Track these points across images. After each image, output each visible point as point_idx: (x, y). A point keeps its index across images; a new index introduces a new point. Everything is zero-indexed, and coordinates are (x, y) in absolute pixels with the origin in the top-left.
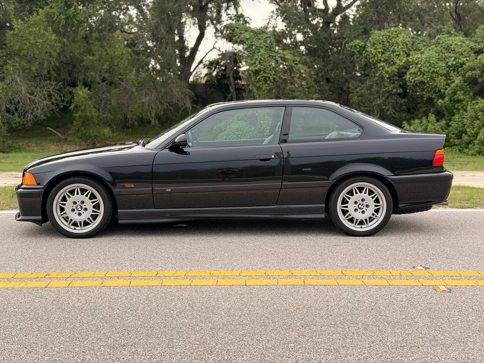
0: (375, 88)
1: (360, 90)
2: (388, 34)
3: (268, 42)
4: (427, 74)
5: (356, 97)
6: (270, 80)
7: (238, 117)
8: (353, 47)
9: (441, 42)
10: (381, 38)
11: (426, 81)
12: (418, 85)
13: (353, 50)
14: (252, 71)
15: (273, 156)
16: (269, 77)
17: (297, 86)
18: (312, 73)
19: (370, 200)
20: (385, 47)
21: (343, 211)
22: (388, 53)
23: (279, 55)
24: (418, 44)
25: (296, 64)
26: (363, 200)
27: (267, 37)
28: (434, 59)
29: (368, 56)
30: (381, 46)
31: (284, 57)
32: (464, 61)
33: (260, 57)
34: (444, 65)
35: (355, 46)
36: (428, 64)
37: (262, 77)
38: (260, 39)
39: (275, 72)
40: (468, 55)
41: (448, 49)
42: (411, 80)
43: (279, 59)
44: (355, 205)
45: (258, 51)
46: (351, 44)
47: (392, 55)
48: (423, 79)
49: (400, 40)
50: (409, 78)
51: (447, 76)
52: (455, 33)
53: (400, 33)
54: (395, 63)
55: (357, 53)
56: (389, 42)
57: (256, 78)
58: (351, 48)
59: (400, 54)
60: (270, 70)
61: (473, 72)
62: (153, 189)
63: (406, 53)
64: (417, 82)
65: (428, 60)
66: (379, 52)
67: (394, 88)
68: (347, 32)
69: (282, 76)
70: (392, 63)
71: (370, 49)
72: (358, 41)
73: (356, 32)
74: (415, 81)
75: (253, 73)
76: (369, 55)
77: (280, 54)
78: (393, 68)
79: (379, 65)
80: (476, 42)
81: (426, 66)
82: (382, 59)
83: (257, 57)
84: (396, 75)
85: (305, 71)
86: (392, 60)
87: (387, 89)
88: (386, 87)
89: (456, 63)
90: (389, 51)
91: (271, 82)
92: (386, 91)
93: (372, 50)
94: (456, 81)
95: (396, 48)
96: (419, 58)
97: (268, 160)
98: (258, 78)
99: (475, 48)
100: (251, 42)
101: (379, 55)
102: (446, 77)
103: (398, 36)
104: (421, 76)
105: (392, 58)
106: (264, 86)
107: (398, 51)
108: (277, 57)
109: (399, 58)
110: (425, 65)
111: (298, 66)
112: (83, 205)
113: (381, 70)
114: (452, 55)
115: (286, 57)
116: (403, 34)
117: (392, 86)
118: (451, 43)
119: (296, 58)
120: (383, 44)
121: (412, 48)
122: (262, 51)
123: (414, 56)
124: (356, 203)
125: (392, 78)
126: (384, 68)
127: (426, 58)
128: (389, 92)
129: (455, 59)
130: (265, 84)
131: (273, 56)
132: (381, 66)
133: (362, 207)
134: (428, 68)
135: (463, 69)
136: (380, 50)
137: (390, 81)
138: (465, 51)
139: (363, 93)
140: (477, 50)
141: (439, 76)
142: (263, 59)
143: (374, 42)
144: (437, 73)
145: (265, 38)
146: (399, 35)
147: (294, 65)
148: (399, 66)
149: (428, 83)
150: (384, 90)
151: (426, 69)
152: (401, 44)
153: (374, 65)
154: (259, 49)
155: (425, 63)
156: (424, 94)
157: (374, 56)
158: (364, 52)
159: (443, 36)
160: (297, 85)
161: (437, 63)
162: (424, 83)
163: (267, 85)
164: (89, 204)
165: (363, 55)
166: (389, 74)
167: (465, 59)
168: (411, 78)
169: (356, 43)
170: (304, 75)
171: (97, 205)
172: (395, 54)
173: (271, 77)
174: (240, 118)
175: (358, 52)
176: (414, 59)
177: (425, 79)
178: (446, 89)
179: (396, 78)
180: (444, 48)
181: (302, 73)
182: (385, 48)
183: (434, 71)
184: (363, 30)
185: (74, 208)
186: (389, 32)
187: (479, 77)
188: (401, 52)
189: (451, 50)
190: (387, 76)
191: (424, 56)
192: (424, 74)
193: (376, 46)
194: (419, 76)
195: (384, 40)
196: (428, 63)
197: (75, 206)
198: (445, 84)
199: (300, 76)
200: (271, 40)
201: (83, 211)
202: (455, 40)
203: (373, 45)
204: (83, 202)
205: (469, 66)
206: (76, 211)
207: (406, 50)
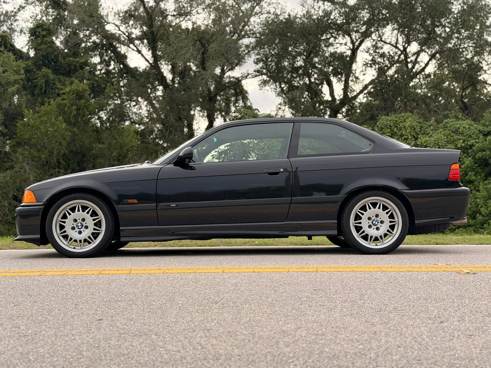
2: (396, 119)
9: (449, 125)
10: (389, 123)
15: (282, 170)
19: (384, 216)
20: (393, 131)
21: (356, 227)
24: (426, 129)
26: (377, 216)
28: (443, 141)
32: (473, 143)
34: (453, 147)
40: (477, 138)
41: (456, 131)
44: (369, 221)
49: (407, 124)
52: (463, 117)
53: (408, 118)
56: (397, 127)
59: (408, 138)
61: (483, 153)
62: (157, 205)
63: (414, 137)
65: (437, 142)
73: (363, 118)
80: (484, 125)
89: (465, 145)
94: (466, 162)
95: (403, 132)
96: (427, 141)
97: (277, 173)
99: (484, 131)
103: (405, 121)
107: (406, 135)
109: (408, 142)
112: (84, 223)
114: (461, 138)
116: (410, 119)
118: (459, 126)
120: (390, 129)
121: (420, 132)
123: (422, 139)
124: (369, 219)
127: (435, 141)
129: (464, 142)
133: (376, 223)
135: (473, 151)
136: (388, 134)
138: (473, 134)
140: (486, 133)
143: (381, 127)
146: (407, 120)
152: (409, 128)
155: (434, 146)
159: (451, 120)
161: (446, 145)
164: (90, 221)
167: (474, 141)
171: (99, 223)
172: (403, 138)
176: (423, 142)
180: (452, 131)
182: (393, 133)
184: (370, 116)
185: (75, 226)
186: (396, 117)
188: (409, 136)
189: (460, 133)
191: (432, 139)
195: (392, 125)
196: (437, 145)
197: (75, 224)
201: (83, 229)
202: (463, 124)
203: (381, 130)
204: (84, 220)
205: (478, 147)
206: (77, 229)
207: (414, 134)
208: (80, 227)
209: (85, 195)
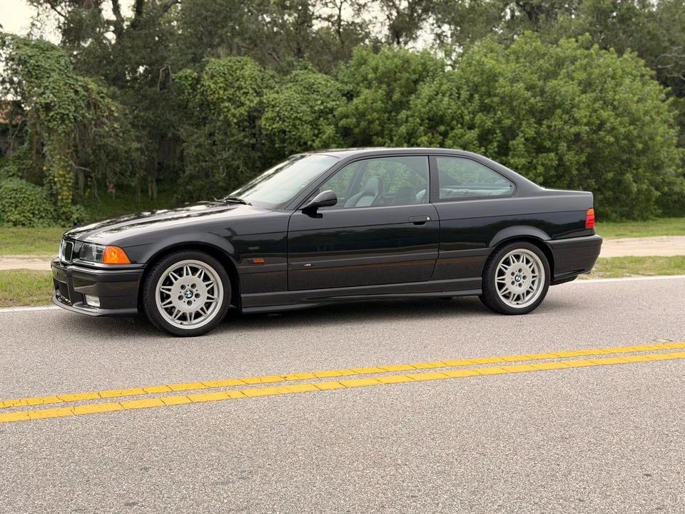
0: (218, 137)
1: (198, 138)
2: (230, 64)
3: (63, 62)
4: (288, 121)
5: (193, 148)
6: (69, 119)
7: (8, 172)
8: (183, 79)
9: (300, 79)
10: (222, 68)
11: (287, 130)
12: (277, 134)
13: (183, 82)
14: (41, 105)
15: (428, 219)
16: (68, 115)
17: (107, 129)
18: (127, 112)
19: (527, 270)
20: (227, 81)
21: (500, 284)
22: (233, 90)
23: (80, 83)
24: (268, 80)
25: (102, 97)
26: (520, 270)
27: (60, 56)
28: (295, 101)
29: (205, 93)
30: (223, 79)
31: (86, 87)
32: (333, 105)
33: (52, 85)
34: (308, 110)
35: (186, 77)
36: (289, 108)
37: (57, 114)
38: (49, 58)
39: (75, 107)
40: (336, 99)
41: (310, 88)
42: (267, 127)
43: (79, 89)
44: (512, 277)
45: (48, 75)
46: (180, 74)
47: (237, 92)
48: (283, 126)
49: (247, 73)
50: (265, 125)
51: (314, 124)
52: (313, 69)
53: (246, 64)
54: (243, 104)
55: (189, 87)
56: (232, 75)
57: (47, 115)
58: (180, 79)
59: (248, 93)
60: (69, 105)
61: (349, 120)
62: (288, 264)
63: (256, 91)
64: (276, 130)
65: (288, 101)
66: (220, 88)
67: (245, 137)
68: (173, 57)
69: (87, 114)
70: (238, 103)
71: (207, 82)
72: (189, 71)
73: (184, 57)
74: (273, 129)
75: (42, 108)
76: (206, 91)
77: (81, 81)
78: (242, 110)
79: (222, 105)
80: (342, 82)
81: (286, 110)
82: (225, 98)
83: (47, 84)
84: (246, 120)
85: (117, 108)
86: (237, 99)
87: (235, 138)
88: (233, 135)
89: (325, 108)
90: (233, 87)
91: (71, 122)
92: (235, 140)
93: (211, 84)
94: (328, 132)
95: (242, 83)
96: (276, 99)
97: (423, 223)
98: (51, 114)
99: (343, 90)
100: (37, 62)
101: (221, 92)
102: (312, 125)
103: (242, 68)
104: (281, 122)
105: (237, 96)
106: (61, 127)
107: (245, 88)
108: (77, 86)
109: (248, 97)
110: (284, 109)
111: (106, 101)
112: (194, 290)
113: (224, 112)
114: (319, 97)
115: (89, 86)
116: (250, 66)
117: (242, 134)
118: (313, 81)
119: (101, 88)
120: (224, 77)
121: (262, 84)
122: (55, 76)
123: (269, 96)
124: (513, 274)
125: (241, 124)
126: (229, 110)
127: (286, 99)
128: (238, 142)
129: (322, 103)
130: (61, 124)
131: (70, 84)
132: (226, 107)
133: (519, 279)
134: (289, 112)
135: (334, 116)
136: (221, 85)
137: (239, 127)
138: (331, 93)
139: (203, 143)
140: (346, 92)
141: (303, 123)
142: (57, 87)
143: (212, 74)
144: (301, 120)
145: (57, 58)
146: (245, 66)
147: (99, 98)
148: (250, 107)
149: (290, 132)
150: (232, 139)
151: (286, 114)
152: (249, 79)
153: (214, 105)
154: (48, 73)
155: (284, 106)
156: (285, 147)
157: (214, 92)
158: (199, 86)
159: (302, 72)
160: (107, 127)
161: (299, 106)
162: (284, 132)
163: (64, 126)
164: (202, 288)
165: (199, 91)
166: (237, 118)
167: (334, 103)
168: (267, 124)
169: (187, 74)
170: (116, 114)
172: (241, 92)
173: (70, 115)
174: (11, 174)
175: (190, 85)
176: (271, 100)
177: (286, 126)
178: (313, 141)
179: (246, 124)
180: (305, 87)
181: (113, 111)
182: (227, 83)
183: (296, 117)
184: (193, 56)
185: (182, 294)
186: (230, 61)
187: (355, 127)
188: (250, 89)
189: (314, 91)
190: (235, 121)
191: (282, 97)
192: (284, 121)
193: (215, 78)
194: (278, 122)
195: (226, 72)
196: (289, 105)
197: (183, 291)
198: (311, 135)
199: (110, 115)
200: (66, 60)
201: (194, 298)
202: (318, 79)
203: (212, 78)
204: (193, 286)
205: (341, 113)
206: (185, 299)
207: (256, 88)
208: (189, 296)
209: (196, 253)
